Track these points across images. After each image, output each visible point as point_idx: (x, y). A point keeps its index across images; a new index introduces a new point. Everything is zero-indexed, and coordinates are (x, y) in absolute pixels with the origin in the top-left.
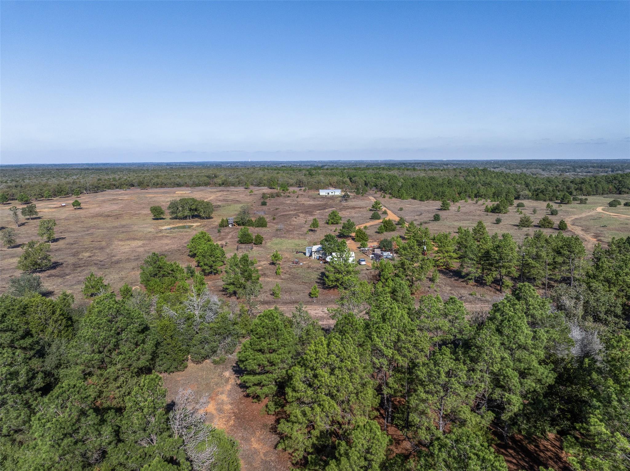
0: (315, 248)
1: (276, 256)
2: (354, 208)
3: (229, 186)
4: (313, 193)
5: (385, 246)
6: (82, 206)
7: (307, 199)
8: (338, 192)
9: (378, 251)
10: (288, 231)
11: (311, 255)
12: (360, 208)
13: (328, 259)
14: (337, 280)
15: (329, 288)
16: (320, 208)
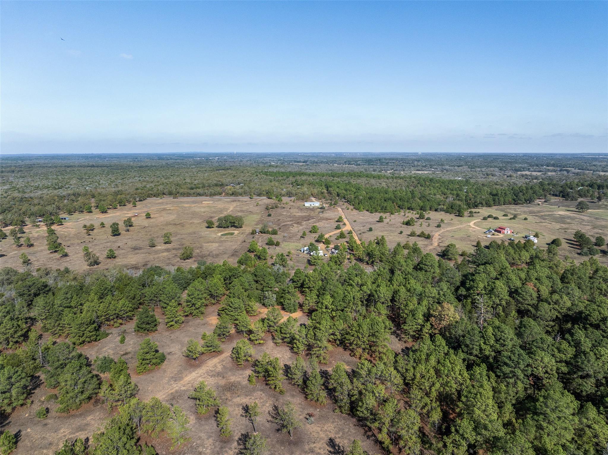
0: (305, 248)
1: (289, 253)
2: (327, 219)
3: (237, 196)
4: (299, 203)
5: (336, 248)
6: (151, 216)
7: (297, 210)
8: (317, 204)
9: (333, 250)
10: (290, 238)
11: (304, 252)
12: (330, 219)
13: (312, 254)
14: (315, 262)
15: (312, 265)
16: (305, 219)
